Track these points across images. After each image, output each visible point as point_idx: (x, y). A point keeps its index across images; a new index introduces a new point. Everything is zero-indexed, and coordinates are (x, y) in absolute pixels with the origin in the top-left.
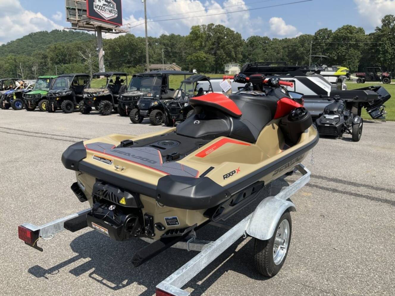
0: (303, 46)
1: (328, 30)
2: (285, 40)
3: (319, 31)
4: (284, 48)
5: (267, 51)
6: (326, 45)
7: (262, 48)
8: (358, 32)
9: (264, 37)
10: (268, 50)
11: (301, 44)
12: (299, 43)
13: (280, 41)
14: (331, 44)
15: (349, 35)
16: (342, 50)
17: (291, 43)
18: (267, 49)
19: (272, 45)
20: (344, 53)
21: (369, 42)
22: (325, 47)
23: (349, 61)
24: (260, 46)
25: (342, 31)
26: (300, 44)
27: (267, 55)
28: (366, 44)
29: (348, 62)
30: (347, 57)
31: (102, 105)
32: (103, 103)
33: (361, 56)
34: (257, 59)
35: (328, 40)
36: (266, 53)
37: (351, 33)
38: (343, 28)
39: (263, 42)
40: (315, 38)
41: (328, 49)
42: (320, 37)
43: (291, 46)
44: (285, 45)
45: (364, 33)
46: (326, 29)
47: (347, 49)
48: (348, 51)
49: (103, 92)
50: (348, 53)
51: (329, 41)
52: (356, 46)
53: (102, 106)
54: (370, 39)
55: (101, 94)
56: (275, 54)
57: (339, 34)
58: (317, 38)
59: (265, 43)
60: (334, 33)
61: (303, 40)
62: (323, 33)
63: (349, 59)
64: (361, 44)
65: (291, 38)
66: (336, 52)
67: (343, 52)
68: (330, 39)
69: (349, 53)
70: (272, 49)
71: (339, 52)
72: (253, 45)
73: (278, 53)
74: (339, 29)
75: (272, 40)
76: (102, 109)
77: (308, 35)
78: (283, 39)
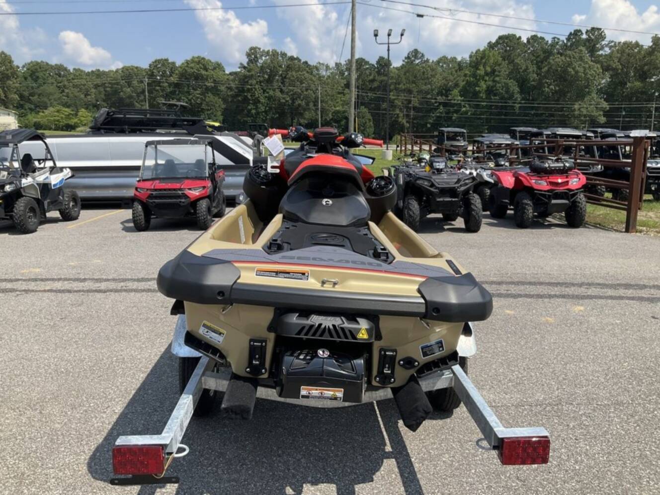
0: (129, 84)
1: (170, 61)
2: (97, 73)
3: (156, 61)
4: (96, 86)
5: (66, 91)
6: (170, 85)
7: (55, 85)
8: (215, 68)
9: (56, 65)
10: (67, 89)
11: (126, 82)
12: (122, 80)
13: (88, 74)
14: (177, 85)
15: (203, 72)
16: (194, 96)
17: (109, 79)
18: (65, 86)
19: (73, 79)
20: (199, 100)
21: (233, 85)
22: (169, 90)
23: (209, 112)
24: (50, 80)
25: (192, 65)
26: (124, 81)
27: (68, 97)
28: (230, 88)
29: (207, 114)
30: (204, 106)
33: (224, 106)
34: (49, 102)
35: (172, 78)
36: (65, 94)
37: (206, 69)
38: (193, 61)
39: (56, 74)
40: (149, 73)
41: (173, 93)
42: (159, 72)
43: (110, 83)
44: (98, 81)
45: (224, 71)
46: (167, 60)
47: (202, 94)
48: (205, 97)
50: (205, 100)
51: (174, 79)
52: (215, 90)
54: (234, 80)
56: (82, 96)
57: (189, 70)
58: (153, 72)
59: (60, 75)
60: (181, 67)
61: (129, 74)
62: (161, 65)
63: (208, 110)
64: (223, 88)
65: (107, 70)
66: (187, 98)
67: (198, 98)
68: (174, 75)
69: (207, 100)
70: (75, 86)
71: (192, 98)
72: (38, 77)
73: (86, 95)
74: (187, 62)
75: (71, 71)
77: (137, 68)
78: (92, 71)
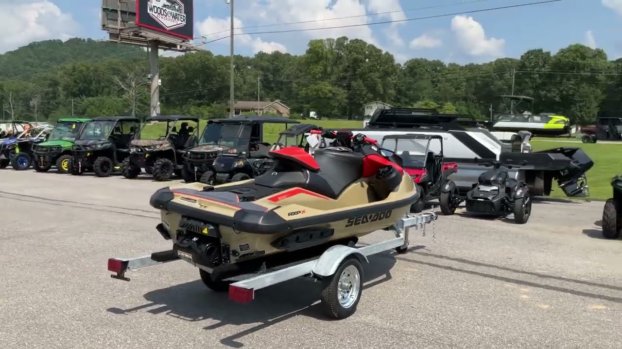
0: (501, 77)
1: (544, 51)
2: (469, 67)
3: (528, 53)
4: (468, 80)
5: (439, 85)
6: (541, 76)
7: (430, 80)
8: (594, 56)
9: (434, 61)
10: (441, 83)
11: (498, 74)
12: (494, 72)
13: (462, 68)
14: (550, 76)
15: (579, 61)
16: (567, 86)
17: (481, 72)
18: (439, 81)
19: (447, 74)
20: (572, 91)
21: (615, 74)
22: (539, 81)
23: (581, 104)
24: (427, 75)
25: (567, 54)
26: (495, 74)
27: (439, 90)
28: (611, 78)
29: (580, 106)
30: (576, 98)
31: (158, 164)
32: (160, 163)
33: (604, 97)
34: (422, 97)
35: (543, 69)
36: (437, 88)
37: (583, 57)
38: (569, 50)
39: (433, 70)
40: (520, 64)
41: (544, 84)
42: (530, 63)
43: (481, 77)
44: (469, 75)
45: (606, 59)
46: (540, 51)
47: (577, 84)
48: (579, 88)
49: (161, 145)
50: (578, 91)
51: (546, 70)
52: (592, 80)
53: (158, 166)
54: (617, 68)
55: (158, 148)
56: (453, 90)
57: (563, 59)
58: (525, 64)
59: (436, 70)
60: (555, 57)
61: (501, 66)
62: (535, 56)
63: (582, 102)
64: (601, 77)
65: (480, 63)
66: (559, 89)
67: (571, 89)
68: (547, 67)
69: (580, 90)
70: (447, 81)
71: (564, 90)
72: (416, 74)
73: (457, 89)
74: (562, 51)
75: (447, 66)
76: (157, 171)
77: (511, 60)
78: (466, 66)
